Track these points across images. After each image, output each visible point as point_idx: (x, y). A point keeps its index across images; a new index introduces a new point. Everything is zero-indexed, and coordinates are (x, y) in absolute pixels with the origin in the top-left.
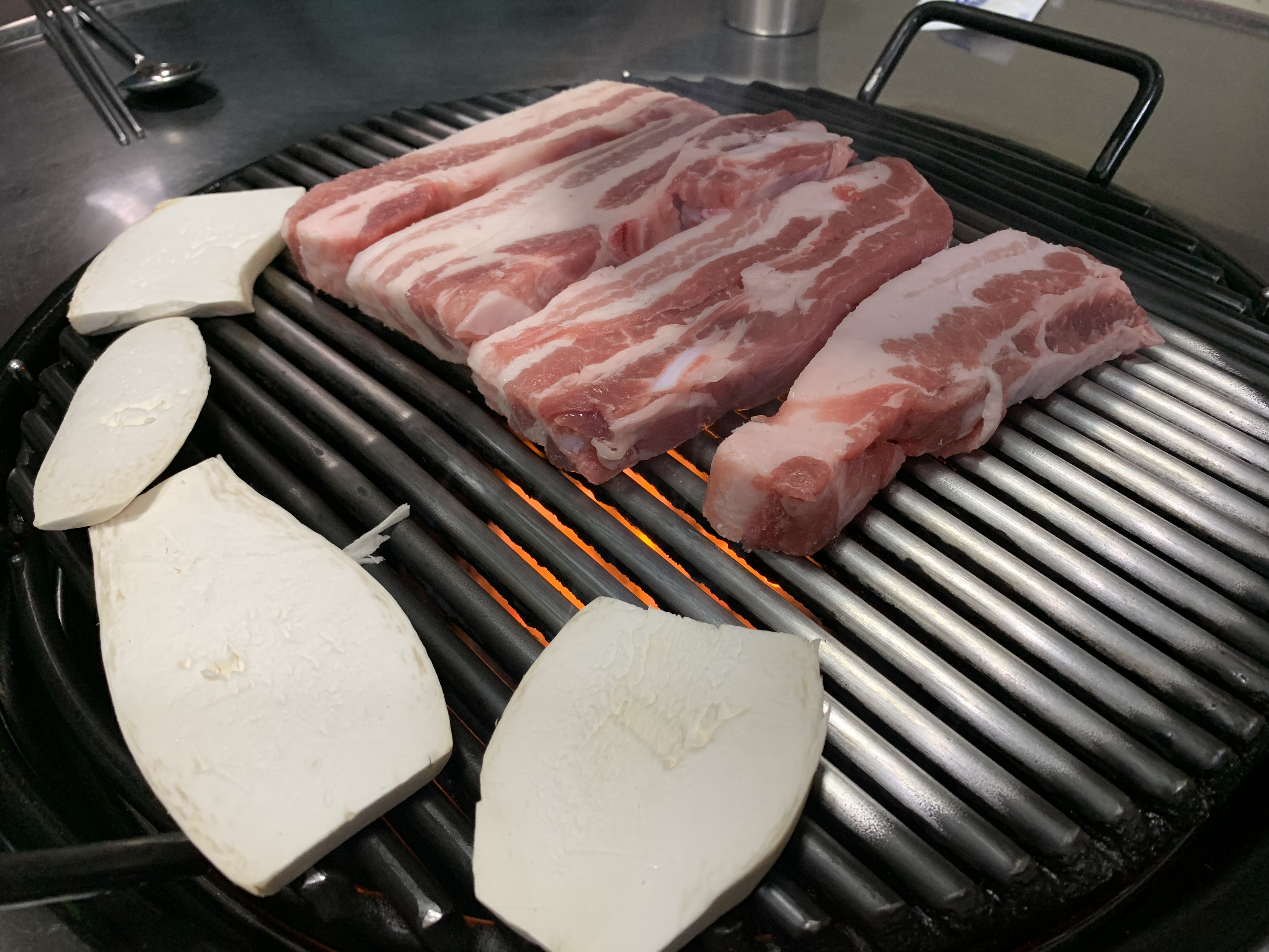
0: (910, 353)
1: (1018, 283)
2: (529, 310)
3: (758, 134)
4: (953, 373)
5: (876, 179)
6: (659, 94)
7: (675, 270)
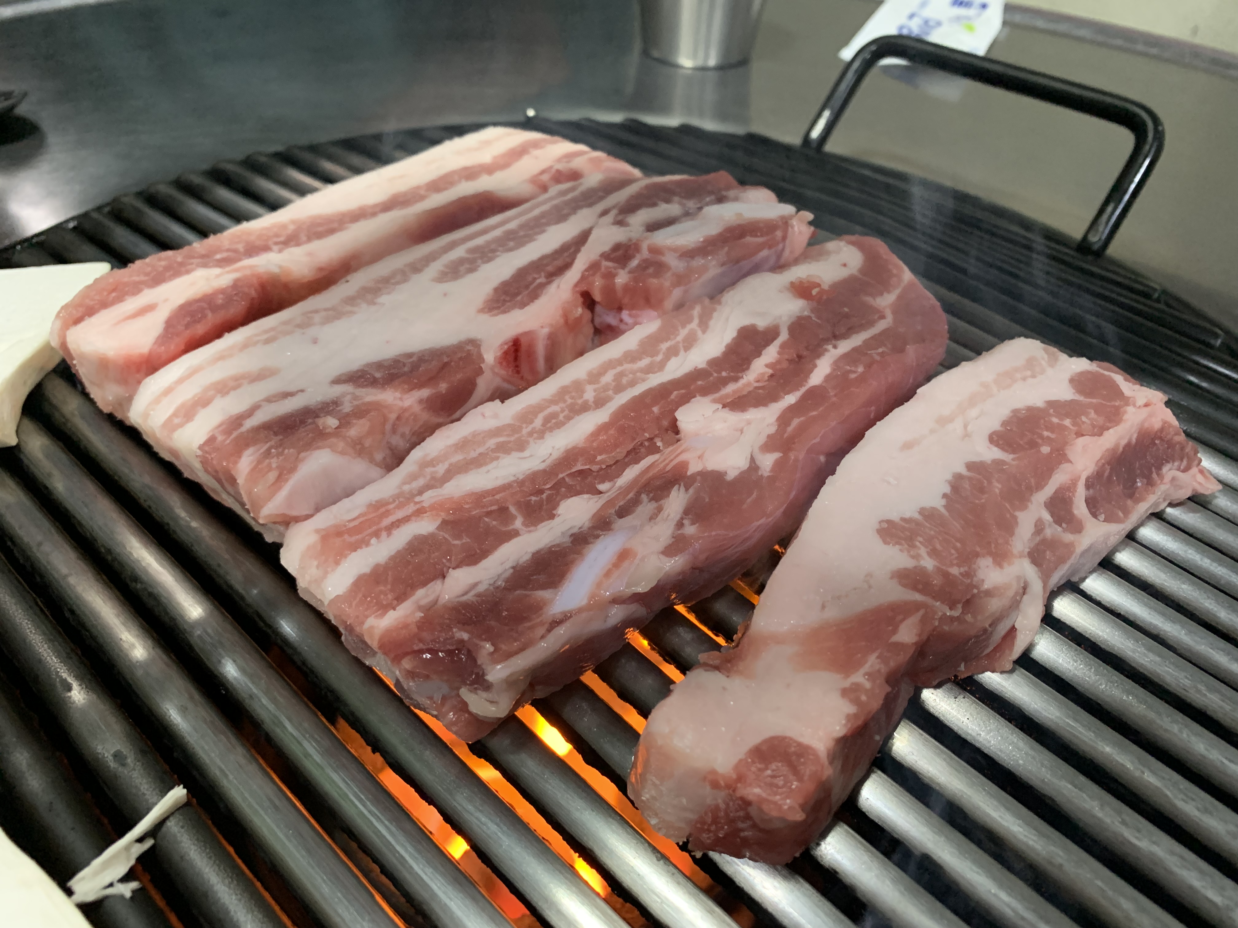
0: (918, 544)
1: (1045, 421)
2: (375, 471)
3: (691, 204)
4: (981, 574)
5: (843, 269)
6: (565, 147)
7: (585, 408)
